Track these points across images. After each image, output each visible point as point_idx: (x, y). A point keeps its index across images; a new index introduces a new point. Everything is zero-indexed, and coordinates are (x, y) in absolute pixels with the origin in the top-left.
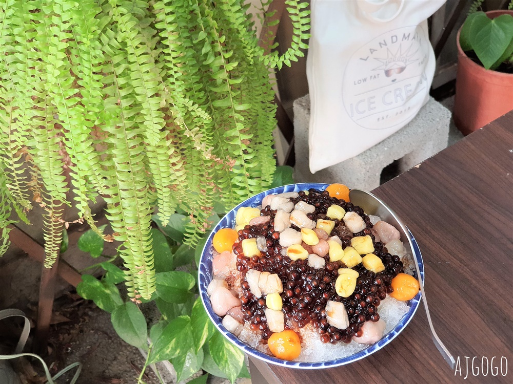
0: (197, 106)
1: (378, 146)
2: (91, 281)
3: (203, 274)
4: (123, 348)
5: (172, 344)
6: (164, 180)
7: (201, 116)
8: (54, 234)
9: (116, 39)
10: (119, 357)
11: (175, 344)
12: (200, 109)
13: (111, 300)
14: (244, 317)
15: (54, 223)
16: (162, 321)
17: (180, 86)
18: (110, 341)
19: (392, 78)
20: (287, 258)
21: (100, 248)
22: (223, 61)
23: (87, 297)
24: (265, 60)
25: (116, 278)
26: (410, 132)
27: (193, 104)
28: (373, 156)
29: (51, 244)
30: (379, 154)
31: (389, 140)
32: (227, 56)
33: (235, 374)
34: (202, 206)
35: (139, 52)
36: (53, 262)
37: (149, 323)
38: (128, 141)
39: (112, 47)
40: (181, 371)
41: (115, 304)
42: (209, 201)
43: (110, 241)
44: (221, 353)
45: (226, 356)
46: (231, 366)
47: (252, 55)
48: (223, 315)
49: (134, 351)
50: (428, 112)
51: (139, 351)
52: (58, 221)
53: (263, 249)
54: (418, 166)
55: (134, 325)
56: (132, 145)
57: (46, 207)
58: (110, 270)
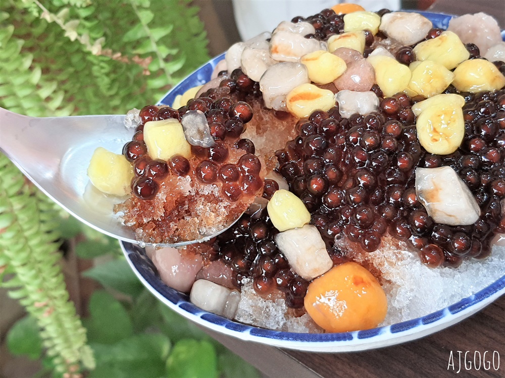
48: (187, 285)
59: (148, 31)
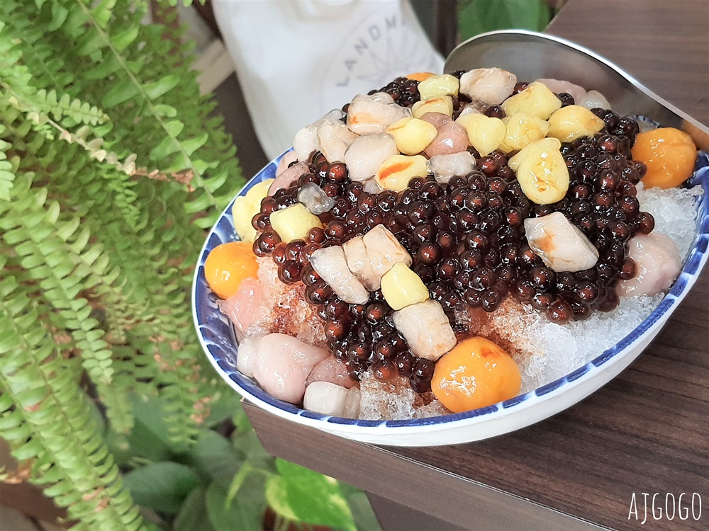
0: (66, 97)
3: (213, 343)
6: (65, 284)
12: (77, 102)
20: (386, 195)
43: (14, 481)
53: (323, 204)
59: (178, 146)
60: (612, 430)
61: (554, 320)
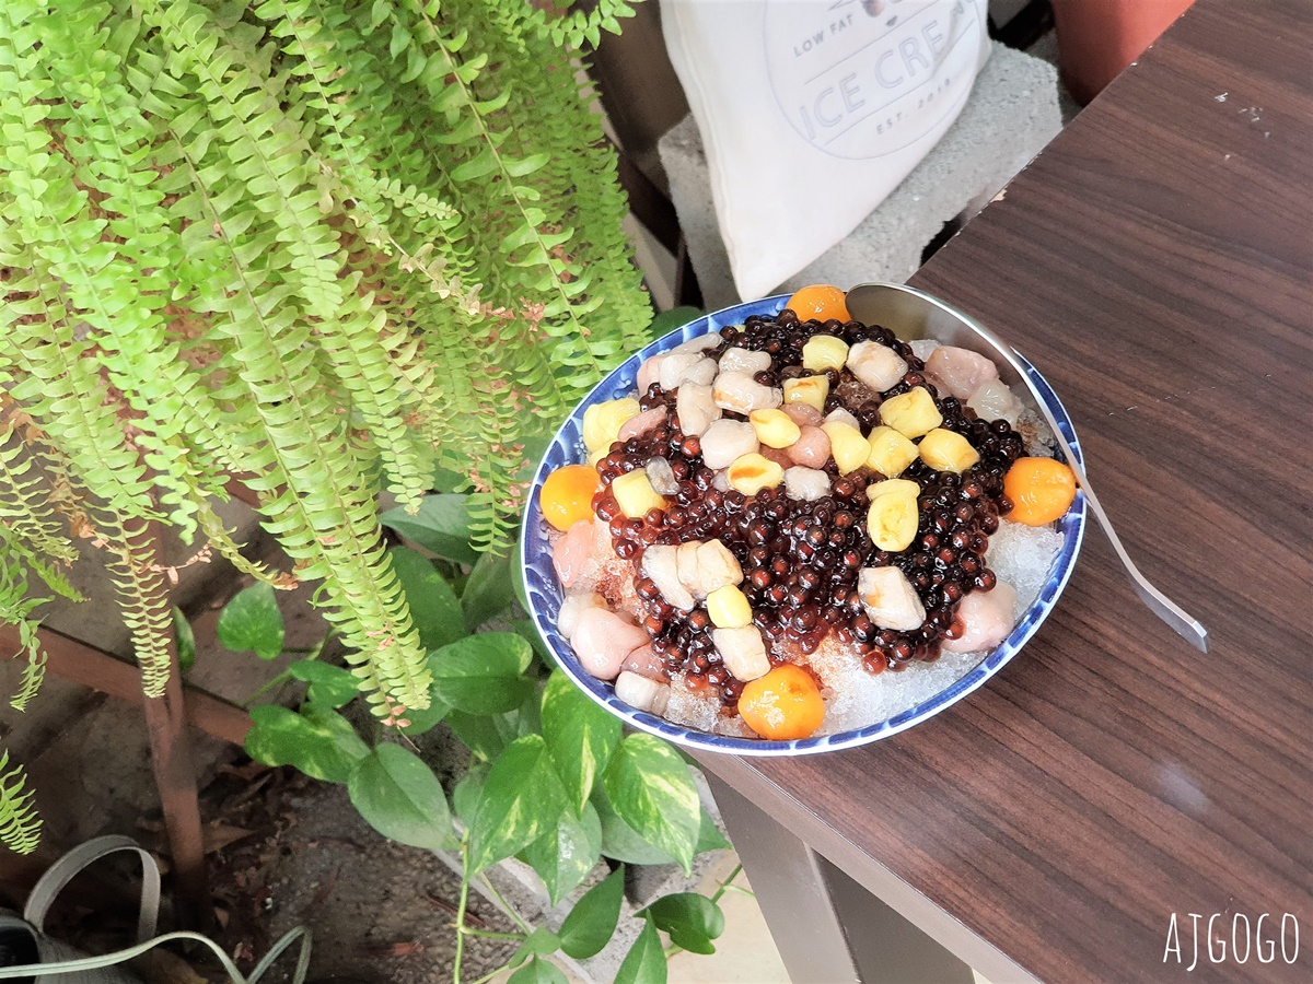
0: (412, 189)
1: (898, 197)
2: (276, 718)
3: (537, 591)
4: (401, 865)
5: (514, 813)
6: (381, 399)
7: (431, 215)
8: (148, 608)
9: (168, 72)
10: (396, 890)
11: (522, 811)
12: (423, 196)
13: (338, 752)
14: (666, 665)
15: (140, 580)
16: (477, 768)
17: (356, 149)
18: (363, 856)
19: (884, 16)
20: (734, 495)
21: (276, 633)
22: (449, 61)
23: (276, 760)
24: (553, 34)
25: (334, 693)
26: (965, 141)
27: (403, 189)
28: (891, 225)
29: (147, 635)
30: (904, 214)
31: (919, 175)
32: (457, 45)
33: (689, 845)
34: (495, 444)
35: (232, 90)
36: (165, 679)
37: (447, 782)
38: (266, 322)
39: (163, 96)
40: (555, 874)
41: (350, 760)
42: (507, 426)
43: (290, 588)
44: (640, 803)
45: (655, 806)
46: (673, 827)
47: (518, 29)
48: (612, 676)
49: (429, 865)
50: (997, 80)
51: (440, 861)
52: (148, 572)
53: (667, 487)
54: (1000, 197)
55: (412, 798)
56: (277, 329)
57: (112, 543)
58: (317, 679)
59: (536, 237)
60: (916, 760)
61: (867, 669)
